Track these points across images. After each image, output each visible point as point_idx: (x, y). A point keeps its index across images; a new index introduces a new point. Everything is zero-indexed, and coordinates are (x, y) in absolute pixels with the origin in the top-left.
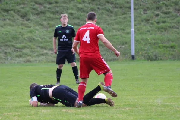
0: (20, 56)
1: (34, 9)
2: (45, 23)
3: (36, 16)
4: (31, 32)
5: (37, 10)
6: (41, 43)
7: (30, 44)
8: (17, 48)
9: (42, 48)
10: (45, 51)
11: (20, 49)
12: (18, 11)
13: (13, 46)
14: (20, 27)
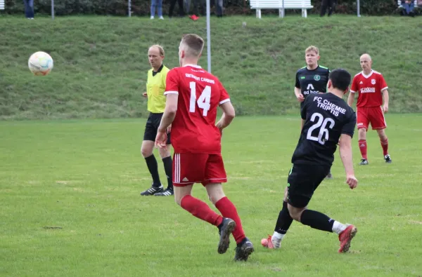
0: (63, 110)
1: (83, 49)
2: (97, 67)
3: (86, 58)
4: (78, 78)
5: (88, 50)
6: (91, 92)
7: (76, 94)
8: (59, 100)
9: (92, 99)
10: (96, 104)
11: (62, 100)
12: (63, 52)
13: (54, 97)
14: (65, 72)
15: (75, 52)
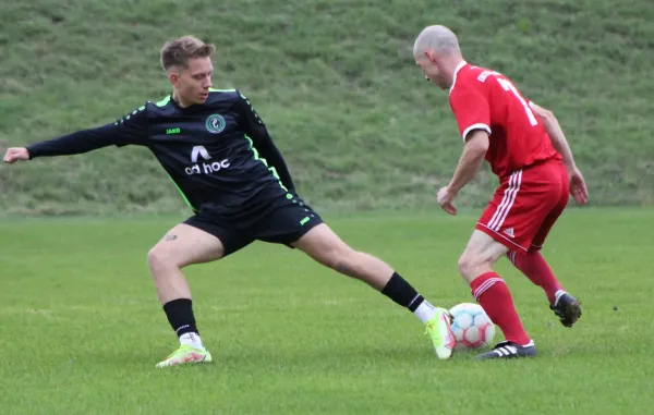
15: (367, 58)
